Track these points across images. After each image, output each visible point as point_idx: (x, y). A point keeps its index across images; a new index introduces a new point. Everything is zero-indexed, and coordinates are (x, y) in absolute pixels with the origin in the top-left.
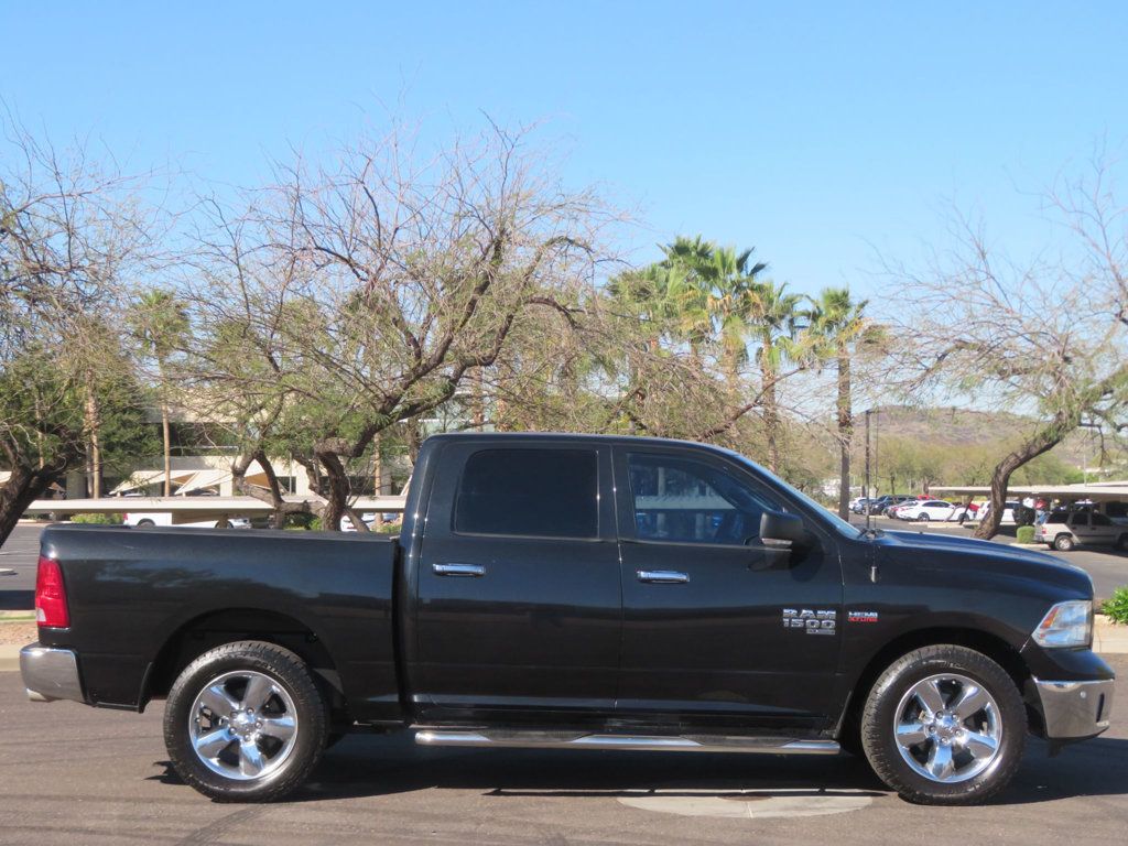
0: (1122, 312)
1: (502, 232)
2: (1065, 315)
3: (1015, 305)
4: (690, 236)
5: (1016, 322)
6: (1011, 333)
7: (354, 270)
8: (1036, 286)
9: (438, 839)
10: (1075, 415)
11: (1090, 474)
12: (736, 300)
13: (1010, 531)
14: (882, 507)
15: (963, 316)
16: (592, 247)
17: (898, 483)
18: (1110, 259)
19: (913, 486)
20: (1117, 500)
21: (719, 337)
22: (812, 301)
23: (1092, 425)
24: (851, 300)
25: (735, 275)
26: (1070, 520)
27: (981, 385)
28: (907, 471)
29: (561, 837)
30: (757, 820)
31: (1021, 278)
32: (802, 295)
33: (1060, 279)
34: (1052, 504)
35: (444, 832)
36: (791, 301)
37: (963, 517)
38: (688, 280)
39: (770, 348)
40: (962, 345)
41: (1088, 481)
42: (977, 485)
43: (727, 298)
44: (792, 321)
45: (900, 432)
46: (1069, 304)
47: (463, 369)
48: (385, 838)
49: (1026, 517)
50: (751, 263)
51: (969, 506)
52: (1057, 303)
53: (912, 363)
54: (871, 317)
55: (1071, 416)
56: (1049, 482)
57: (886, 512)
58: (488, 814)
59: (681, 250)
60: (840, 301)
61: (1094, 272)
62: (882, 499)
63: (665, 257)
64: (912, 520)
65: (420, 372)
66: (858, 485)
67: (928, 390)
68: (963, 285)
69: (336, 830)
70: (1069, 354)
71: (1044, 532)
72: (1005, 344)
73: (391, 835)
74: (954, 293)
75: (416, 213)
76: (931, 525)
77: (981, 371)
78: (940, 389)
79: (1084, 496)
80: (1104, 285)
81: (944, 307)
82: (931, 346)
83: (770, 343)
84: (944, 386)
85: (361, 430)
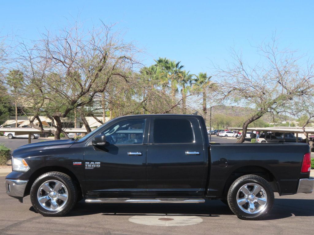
0: (279, 80)
1: (106, 54)
2: (264, 81)
3: (250, 78)
4: (163, 58)
5: (250, 83)
6: (249, 86)
7: (64, 64)
8: (256, 73)
9: (73, 233)
10: (266, 109)
11: (271, 125)
12: (175, 76)
13: (249, 140)
14: (215, 133)
15: (235, 81)
16: (132, 59)
17: (220, 126)
18: (276, 66)
19: (224, 127)
20: (278, 132)
21: (170, 86)
22: (197, 76)
23: (271, 112)
24: (207, 76)
25: (175, 69)
26: (265, 137)
27: (240, 100)
28: (222, 123)
29: (109, 232)
30: (169, 227)
31: (252, 70)
32: (193, 75)
33: (263, 71)
34: (261, 132)
35: (75, 230)
36: (190, 76)
37: (237, 136)
38: (162, 70)
39: (185, 89)
40: (235, 89)
41: (271, 126)
42: (241, 127)
43: (173, 75)
44: (190, 82)
45: (221, 112)
46: (265, 78)
47: (95, 93)
48: (57, 232)
49: (254, 136)
50: (180, 65)
51: (238, 133)
52: (262, 78)
53: (221, 94)
54: (212, 81)
55: (265, 109)
56: (260, 127)
57: (216, 134)
58: (89, 225)
59: (160, 61)
60: (204, 76)
61: (272, 69)
62: (215, 131)
63: (156, 63)
64: (223, 137)
65: (83, 94)
66: (209, 127)
67: (226, 101)
68: (235, 72)
69: (43, 230)
70: (265, 92)
71: (258, 140)
72: (247, 89)
73: (59, 231)
74: (233, 74)
75: (82, 49)
76: (228, 138)
77: (240, 96)
78: (229, 101)
79: (269, 131)
80: (274, 73)
81: (231, 78)
82: (227, 89)
83: (184, 87)
84: (230, 100)
85: (66, 110)
